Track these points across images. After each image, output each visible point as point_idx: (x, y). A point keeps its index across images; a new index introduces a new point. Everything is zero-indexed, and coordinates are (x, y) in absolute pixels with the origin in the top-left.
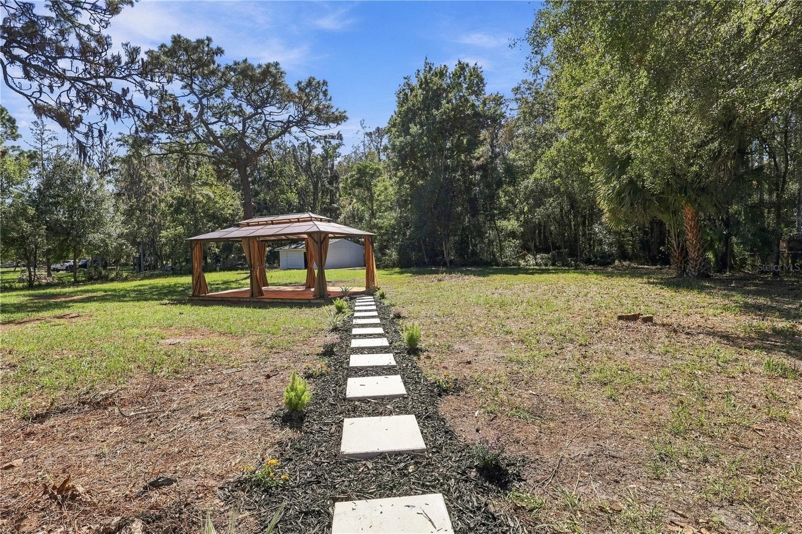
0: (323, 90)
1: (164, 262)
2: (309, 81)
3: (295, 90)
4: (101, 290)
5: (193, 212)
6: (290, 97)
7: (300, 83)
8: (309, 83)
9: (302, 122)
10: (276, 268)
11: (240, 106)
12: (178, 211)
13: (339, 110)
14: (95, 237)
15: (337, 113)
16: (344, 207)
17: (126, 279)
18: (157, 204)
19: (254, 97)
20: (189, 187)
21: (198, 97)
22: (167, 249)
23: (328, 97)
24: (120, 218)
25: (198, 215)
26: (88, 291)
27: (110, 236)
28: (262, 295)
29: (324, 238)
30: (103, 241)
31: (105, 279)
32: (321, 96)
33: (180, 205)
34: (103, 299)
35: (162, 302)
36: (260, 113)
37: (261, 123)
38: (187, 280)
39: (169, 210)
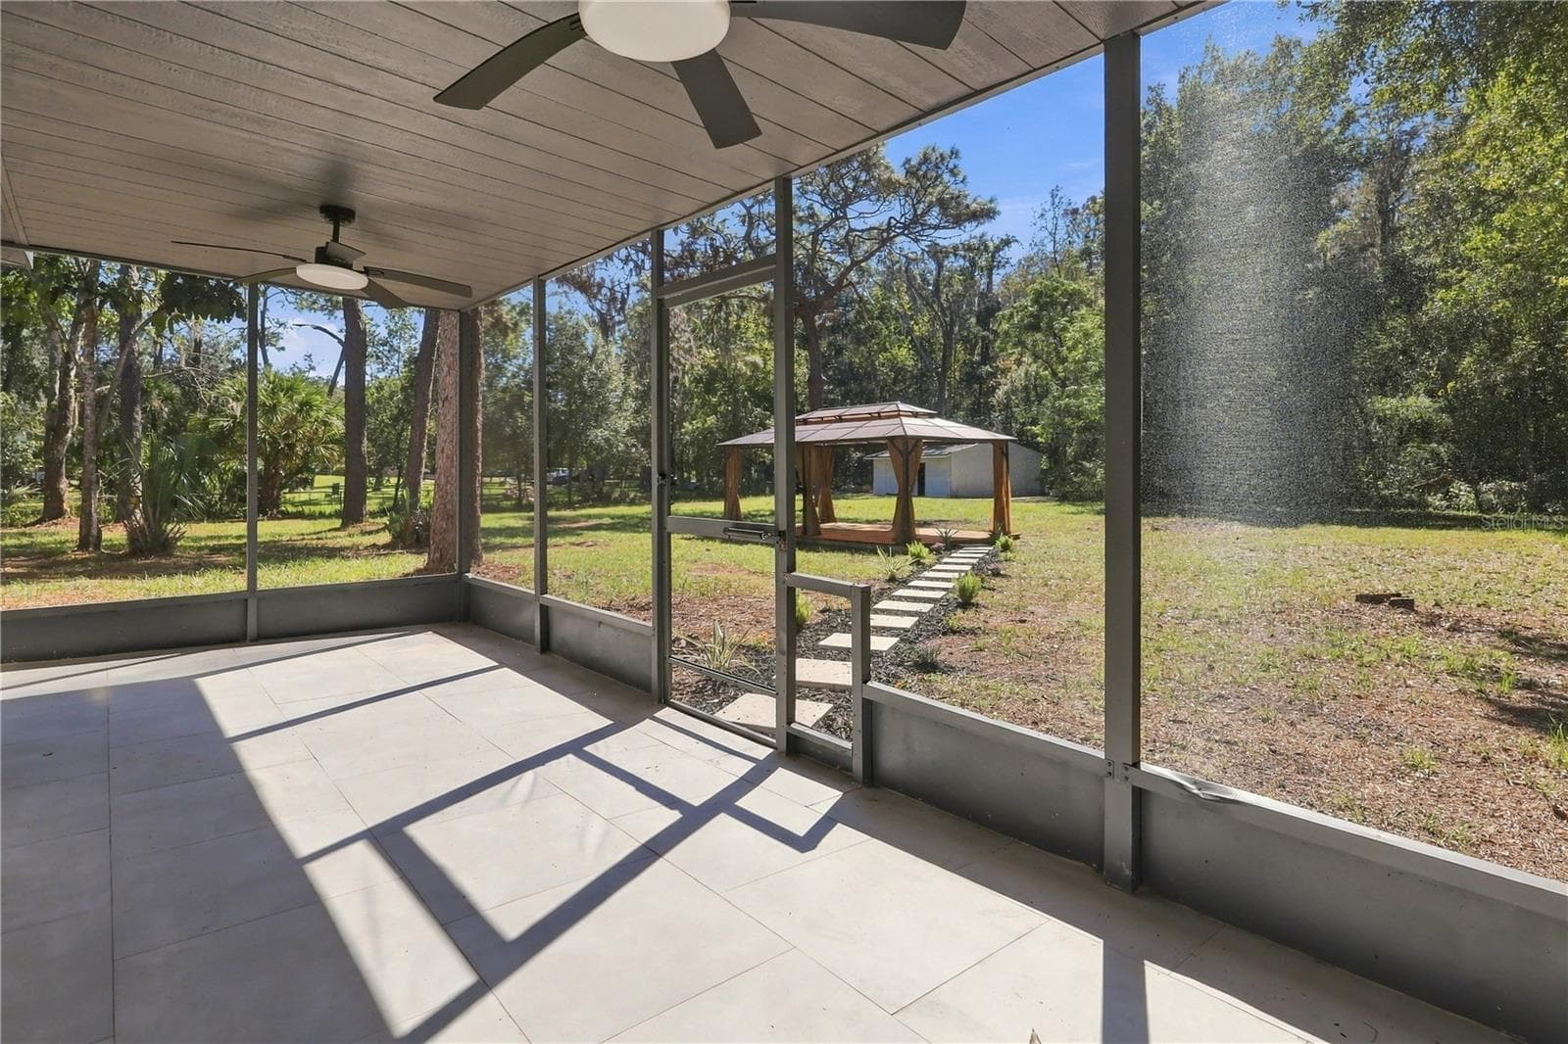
0: (951, 166)
1: (686, 475)
2: (925, 154)
3: (899, 175)
4: (608, 516)
5: (732, 389)
6: (889, 187)
7: (908, 161)
8: (926, 159)
9: (913, 225)
10: (867, 492)
11: (810, 208)
12: (709, 389)
13: (979, 200)
14: (598, 435)
15: (974, 206)
16: (1005, 371)
17: (632, 503)
18: (680, 375)
19: (833, 188)
20: (727, 350)
21: (745, 206)
22: (691, 453)
23: (960, 178)
24: (630, 404)
25: (739, 395)
26: (596, 516)
27: (617, 431)
28: (820, 534)
29: (915, 445)
30: (607, 440)
31: (605, 500)
32: (946, 177)
33: (711, 380)
34: (612, 528)
35: (685, 536)
36: (842, 218)
37: (843, 232)
38: (718, 507)
39: (696, 387)
